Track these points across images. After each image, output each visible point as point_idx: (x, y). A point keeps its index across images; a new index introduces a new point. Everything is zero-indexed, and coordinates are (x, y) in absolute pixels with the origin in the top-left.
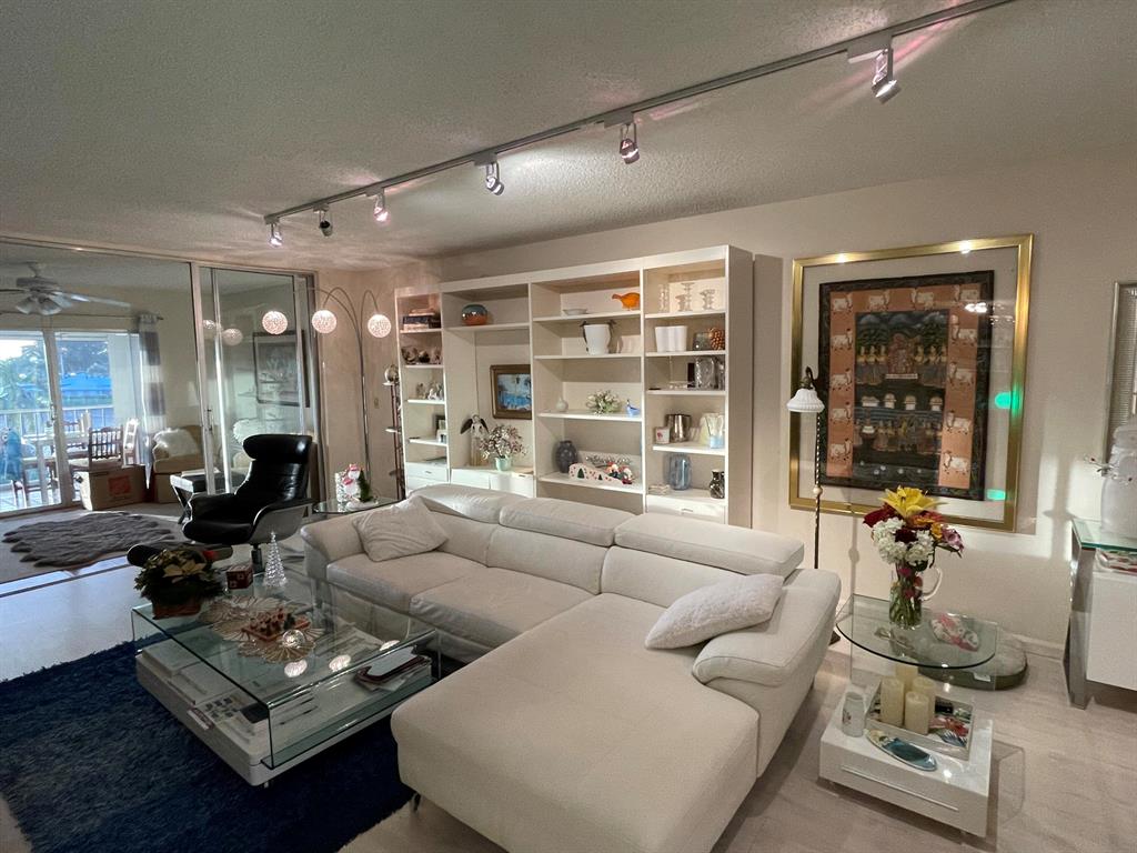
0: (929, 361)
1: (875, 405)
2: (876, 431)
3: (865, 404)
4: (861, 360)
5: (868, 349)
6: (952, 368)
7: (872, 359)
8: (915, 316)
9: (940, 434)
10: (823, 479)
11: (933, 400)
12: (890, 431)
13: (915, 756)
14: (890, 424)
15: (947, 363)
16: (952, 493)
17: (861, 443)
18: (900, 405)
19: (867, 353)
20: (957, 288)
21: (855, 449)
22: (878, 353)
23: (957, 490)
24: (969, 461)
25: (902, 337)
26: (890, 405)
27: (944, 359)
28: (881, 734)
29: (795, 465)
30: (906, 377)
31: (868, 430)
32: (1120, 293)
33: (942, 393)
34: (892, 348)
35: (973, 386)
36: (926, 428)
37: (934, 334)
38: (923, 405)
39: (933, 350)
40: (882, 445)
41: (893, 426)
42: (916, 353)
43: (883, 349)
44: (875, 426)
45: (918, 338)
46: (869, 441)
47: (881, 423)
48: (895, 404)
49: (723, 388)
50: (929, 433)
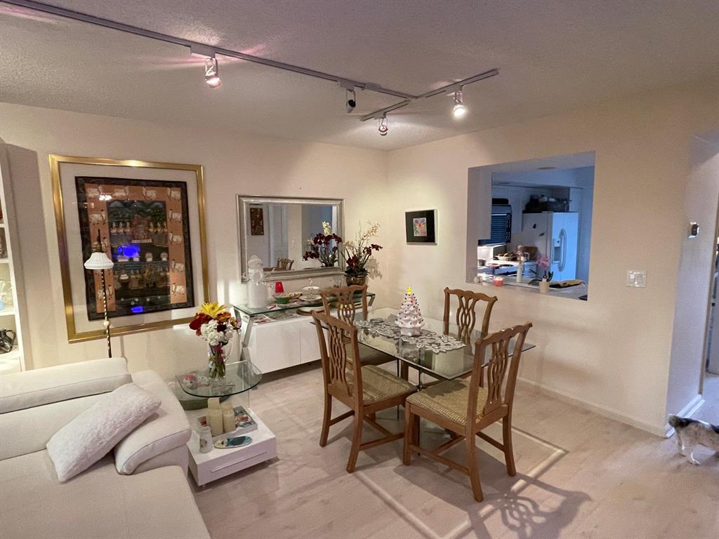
0: (157, 232)
1: (127, 260)
2: (130, 277)
3: (120, 261)
4: (114, 231)
5: (118, 223)
6: (171, 235)
7: (121, 231)
8: (146, 204)
9: (168, 274)
10: (93, 316)
11: (162, 254)
12: (139, 276)
13: (240, 441)
14: (138, 271)
15: (167, 232)
16: (179, 306)
17: (120, 286)
18: (143, 259)
19: (118, 227)
20: (169, 189)
21: (116, 291)
22: (125, 227)
23: (181, 304)
24: (185, 287)
25: (140, 217)
26: (136, 259)
27: (166, 230)
28: (220, 442)
29: (70, 310)
30: (145, 241)
31: (124, 277)
32: (239, 200)
33: (166, 250)
34: (134, 223)
35: (183, 245)
36: (160, 272)
37: (159, 215)
38: (157, 258)
39: (159, 224)
40: (134, 285)
41: (140, 273)
42: (149, 227)
43: (128, 224)
44: (128, 273)
45: (149, 217)
46: (125, 284)
47: (132, 272)
48: (140, 259)
49: (6, 257)
50: (162, 274)
